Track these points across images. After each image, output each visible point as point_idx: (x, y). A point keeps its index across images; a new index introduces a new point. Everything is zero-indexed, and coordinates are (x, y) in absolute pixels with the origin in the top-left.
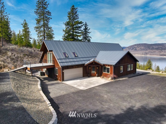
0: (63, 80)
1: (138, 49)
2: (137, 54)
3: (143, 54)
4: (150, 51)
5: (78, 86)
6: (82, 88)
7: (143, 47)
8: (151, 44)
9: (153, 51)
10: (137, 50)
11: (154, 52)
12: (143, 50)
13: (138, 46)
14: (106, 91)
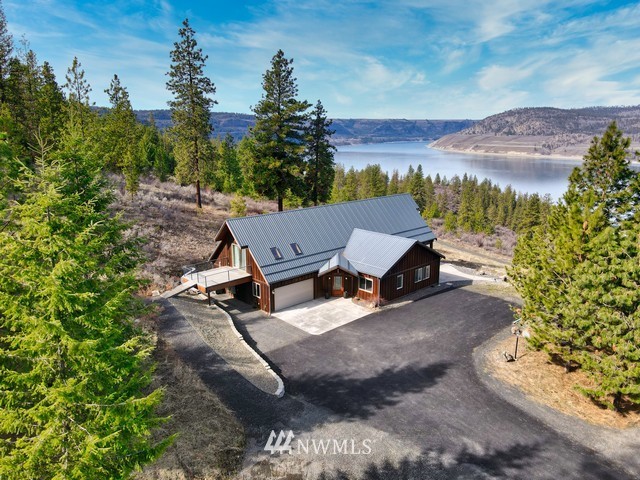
0: (273, 311)
1: (518, 130)
2: (515, 149)
3: (536, 150)
4: (565, 138)
5: (307, 325)
6: (314, 331)
7: (538, 123)
8: (573, 111)
9: (574, 137)
10: (514, 133)
11: (581, 142)
12: (539, 134)
13: (519, 118)
14: (358, 337)
